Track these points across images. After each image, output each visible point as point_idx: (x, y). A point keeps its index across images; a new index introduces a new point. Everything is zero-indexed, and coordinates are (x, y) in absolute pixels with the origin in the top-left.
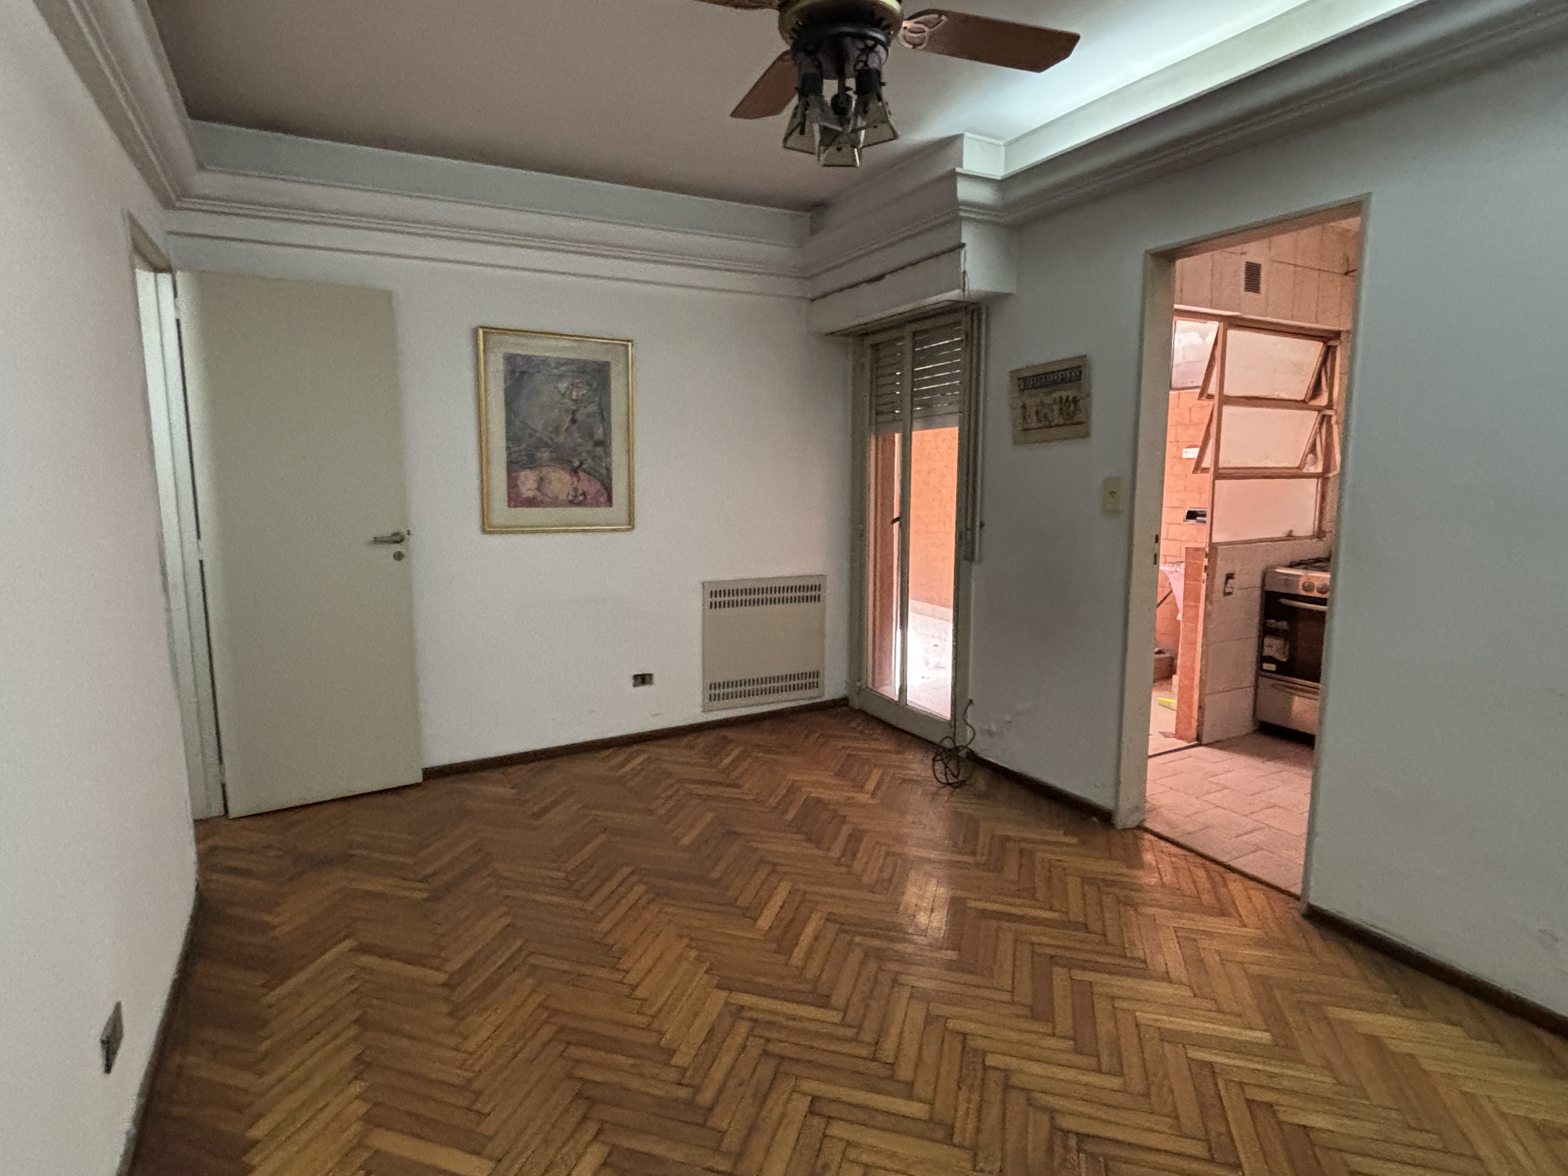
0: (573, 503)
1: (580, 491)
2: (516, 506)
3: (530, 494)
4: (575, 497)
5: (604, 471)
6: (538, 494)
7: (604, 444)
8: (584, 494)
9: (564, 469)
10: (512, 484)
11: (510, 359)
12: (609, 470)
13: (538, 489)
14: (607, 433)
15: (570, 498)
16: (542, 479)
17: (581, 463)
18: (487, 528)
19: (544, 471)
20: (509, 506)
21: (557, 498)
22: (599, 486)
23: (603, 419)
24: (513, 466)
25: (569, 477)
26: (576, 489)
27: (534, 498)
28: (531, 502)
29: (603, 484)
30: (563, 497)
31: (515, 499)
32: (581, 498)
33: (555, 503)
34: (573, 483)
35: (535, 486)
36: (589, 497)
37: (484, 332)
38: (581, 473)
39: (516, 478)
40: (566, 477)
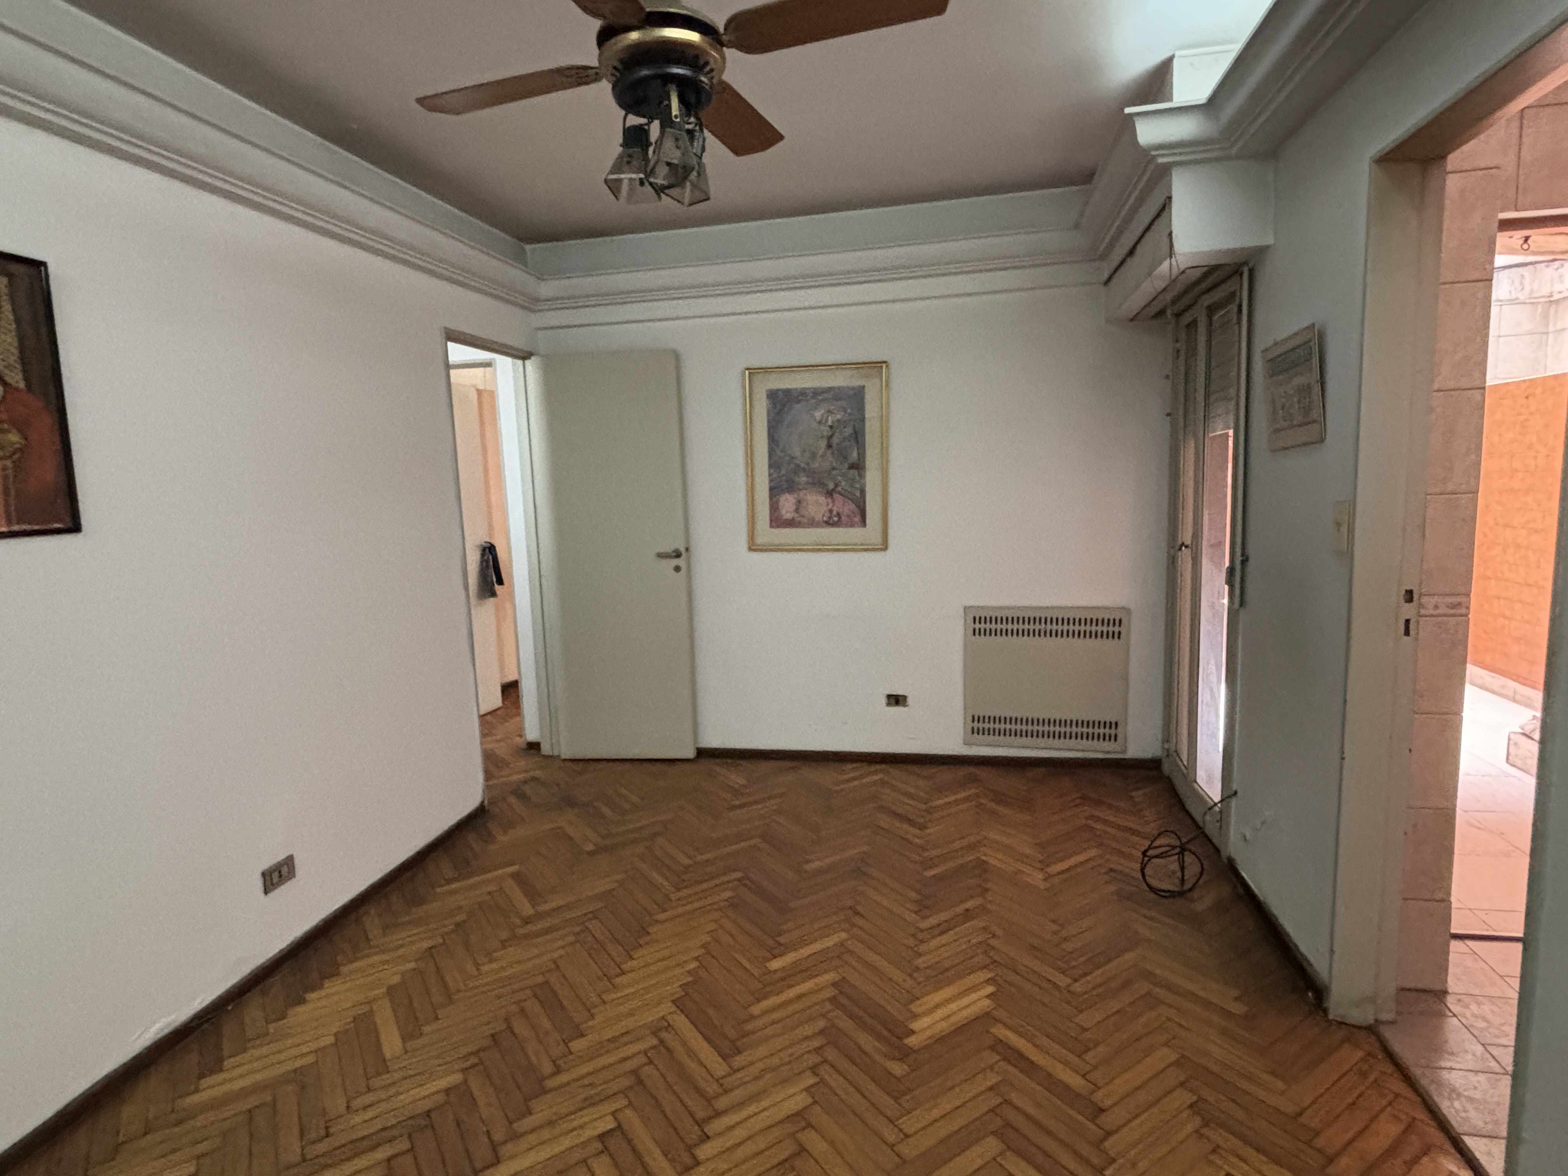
0: (828, 523)
1: (835, 513)
2: (778, 527)
3: (789, 516)
4: (830, 518)
5: (858, 494)
6: (797, 515)
7: (859, 467)
8: (838, 515)
9: (820, 493)
10: (774, 508)
11: (772, 395)
12: (863, 492)
13: (797, 511)
14: (862, 455)
15: (825, 519)
16: (799, 502)
17: (836, 485)
18: (753, 547)
19: (802, 493)
20: (771, 526)
21: (813, 519)
22: (852, 506)
23: (857, 442)
24: (775, 491)
25: (824, 498)
26: (831, 511)
27: (793, 519)
28: (790, 524)
29: (858, 506)
30: (818, 517)
31: (777, 521)
32: (836, 519)
33: (813, 523)
34: (828, 504)
35: (794, 507)
36: (843, 518)
37: (750, 373)
38: (836, 496)
39: (777, 502)
40: (822, 499)
